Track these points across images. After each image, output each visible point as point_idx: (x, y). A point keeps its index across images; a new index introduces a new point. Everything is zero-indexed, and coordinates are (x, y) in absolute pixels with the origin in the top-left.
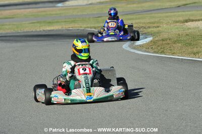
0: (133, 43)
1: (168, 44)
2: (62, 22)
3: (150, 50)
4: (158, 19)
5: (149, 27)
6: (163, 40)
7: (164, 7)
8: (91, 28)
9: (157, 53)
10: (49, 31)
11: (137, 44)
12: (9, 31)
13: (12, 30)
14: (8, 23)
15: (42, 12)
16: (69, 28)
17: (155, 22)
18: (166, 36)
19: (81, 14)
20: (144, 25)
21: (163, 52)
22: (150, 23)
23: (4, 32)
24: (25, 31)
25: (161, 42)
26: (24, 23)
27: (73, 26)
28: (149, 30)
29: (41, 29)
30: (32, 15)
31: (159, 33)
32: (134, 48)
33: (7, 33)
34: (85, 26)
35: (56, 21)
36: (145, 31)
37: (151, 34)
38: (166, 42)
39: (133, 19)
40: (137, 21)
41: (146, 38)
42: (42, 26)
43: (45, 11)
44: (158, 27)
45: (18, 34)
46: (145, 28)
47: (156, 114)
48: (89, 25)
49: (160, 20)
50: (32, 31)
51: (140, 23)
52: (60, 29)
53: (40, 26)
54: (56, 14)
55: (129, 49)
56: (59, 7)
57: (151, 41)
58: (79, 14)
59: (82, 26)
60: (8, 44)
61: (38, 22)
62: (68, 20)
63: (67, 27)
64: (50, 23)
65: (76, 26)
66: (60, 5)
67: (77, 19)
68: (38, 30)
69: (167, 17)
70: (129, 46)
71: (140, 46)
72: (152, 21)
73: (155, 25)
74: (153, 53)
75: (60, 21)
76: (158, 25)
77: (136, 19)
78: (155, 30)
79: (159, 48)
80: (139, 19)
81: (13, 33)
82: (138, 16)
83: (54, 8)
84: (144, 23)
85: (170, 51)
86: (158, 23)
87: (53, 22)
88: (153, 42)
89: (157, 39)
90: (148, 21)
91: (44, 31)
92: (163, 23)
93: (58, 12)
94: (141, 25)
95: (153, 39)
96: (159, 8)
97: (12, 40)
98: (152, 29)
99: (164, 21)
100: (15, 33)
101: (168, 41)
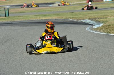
0: (92, 27)
1: (112, 27)
2: (52, 15)
3: (102, 31)
4: (106, 14)
5: (101, 18)
6: (109, 25)
7: (110, 7)
8: (68, 18)
9: (105, 32)
10: (45, 20)
11: (94, 28)
12: (22, 20)
13: (24, 20)
14: (21, 16)
15: (41, 9)
16: (56, 18)
17: (104, 15)
18: (110, 23)
19: (63, 10)
20: (98, 17)
21: (109, 32)
22: (102, 16)
23: (19, 20)
24: (31, 20)
25: (108, 27)
26: (30, 15)
27: (58, 17)
28: (101, 20)
29: (40, 19)
30: (35, 11)
31: (107, 21)
32: (93, 30)
33: (21, 21)
34: (65, 17)
35: (48, 14)
36: (99, 20)
37: (102, 22)
38: (111, 27)
39: (92, 14)
40: (94, 15)
41: (99, 24)
42: (40, 17)
43: (42, 9)
44: (106, 18)
45: (27, 22)
46: (98, 18)
47: (105, 67)
48: (67, 17)
49: (107, 14)
50: (35, 20)
51: (96, 16)
52: (51, 19)
53: (39, 18)
54: (48, 11)
55: (90, 30)
56: (50, 6)
57: (102, 26)
58: (61, 11)
59: (63, 17)
60: (22, 27)
61: (38, 15)
62: (55, 14)
63: (55, 18)
64: (45, 15)
65: (60, 17)
66: (51, 5)
67: (60, 14)
68: (38, 19)
69: (111, 12)
70: (90, 29)
71: (96, 29)
72: (103, 15)
73: (105, 17)
74: (103, 33)
75: (51, 14)
76: (106, 17)
77: (94, 13)
78: (104, 20)
79: (107, 30)
80: (95, 13)
81: (25, 21)
82: (95, 12)
83: (48, 7)
84: (99, 16)
85: (113, 32)
86: (106, 16)
87: (47, 15)
88: (103, 27)
89: (105, 25)
90: (101, 15)
91: (42, 20)
92: (109, 16)
93: (50, 9)
94: (97, 17)
95: (103, 25)
96: (107, 7)
97: (24, 25)
98: (103, 19)
99: (109, 15)
100: (26, 21)
101: (112, 26)
